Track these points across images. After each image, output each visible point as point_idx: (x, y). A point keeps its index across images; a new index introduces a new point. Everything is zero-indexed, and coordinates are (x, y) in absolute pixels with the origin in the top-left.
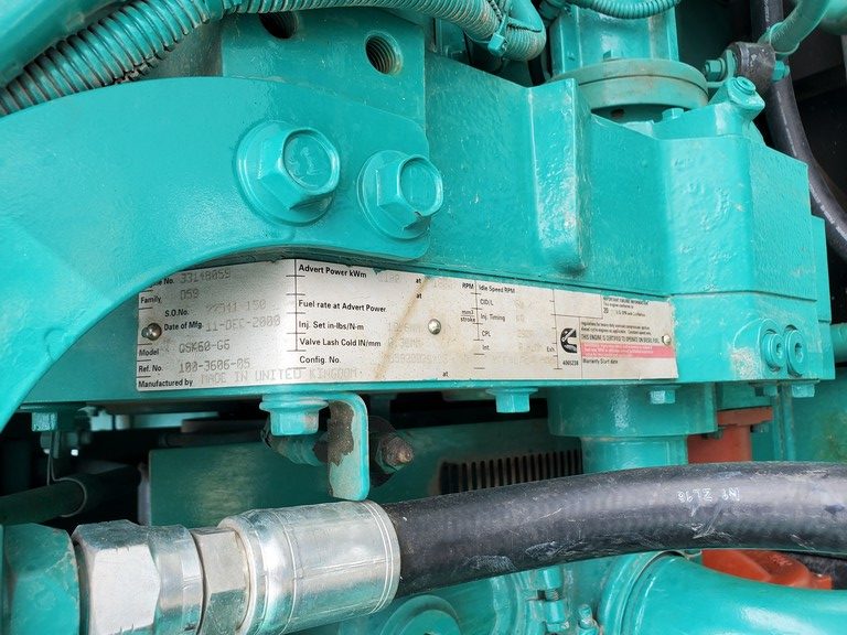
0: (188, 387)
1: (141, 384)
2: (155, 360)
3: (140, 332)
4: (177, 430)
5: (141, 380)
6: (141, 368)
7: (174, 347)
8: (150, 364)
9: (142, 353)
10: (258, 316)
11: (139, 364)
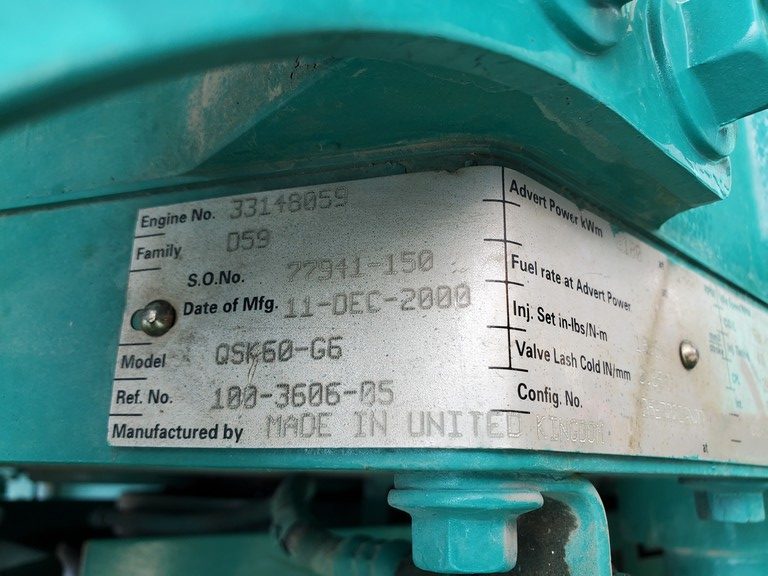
0: (231, 443)
1: (119, 431)
2: (155, 379)
3: (127, 318)
4: (108, 505)
5: (119, 421)
6: (121, 395)
7: (203, 354)
8: (144, 388)
9: (127, 362)
10: (416, 287)
11: (117, 386)
